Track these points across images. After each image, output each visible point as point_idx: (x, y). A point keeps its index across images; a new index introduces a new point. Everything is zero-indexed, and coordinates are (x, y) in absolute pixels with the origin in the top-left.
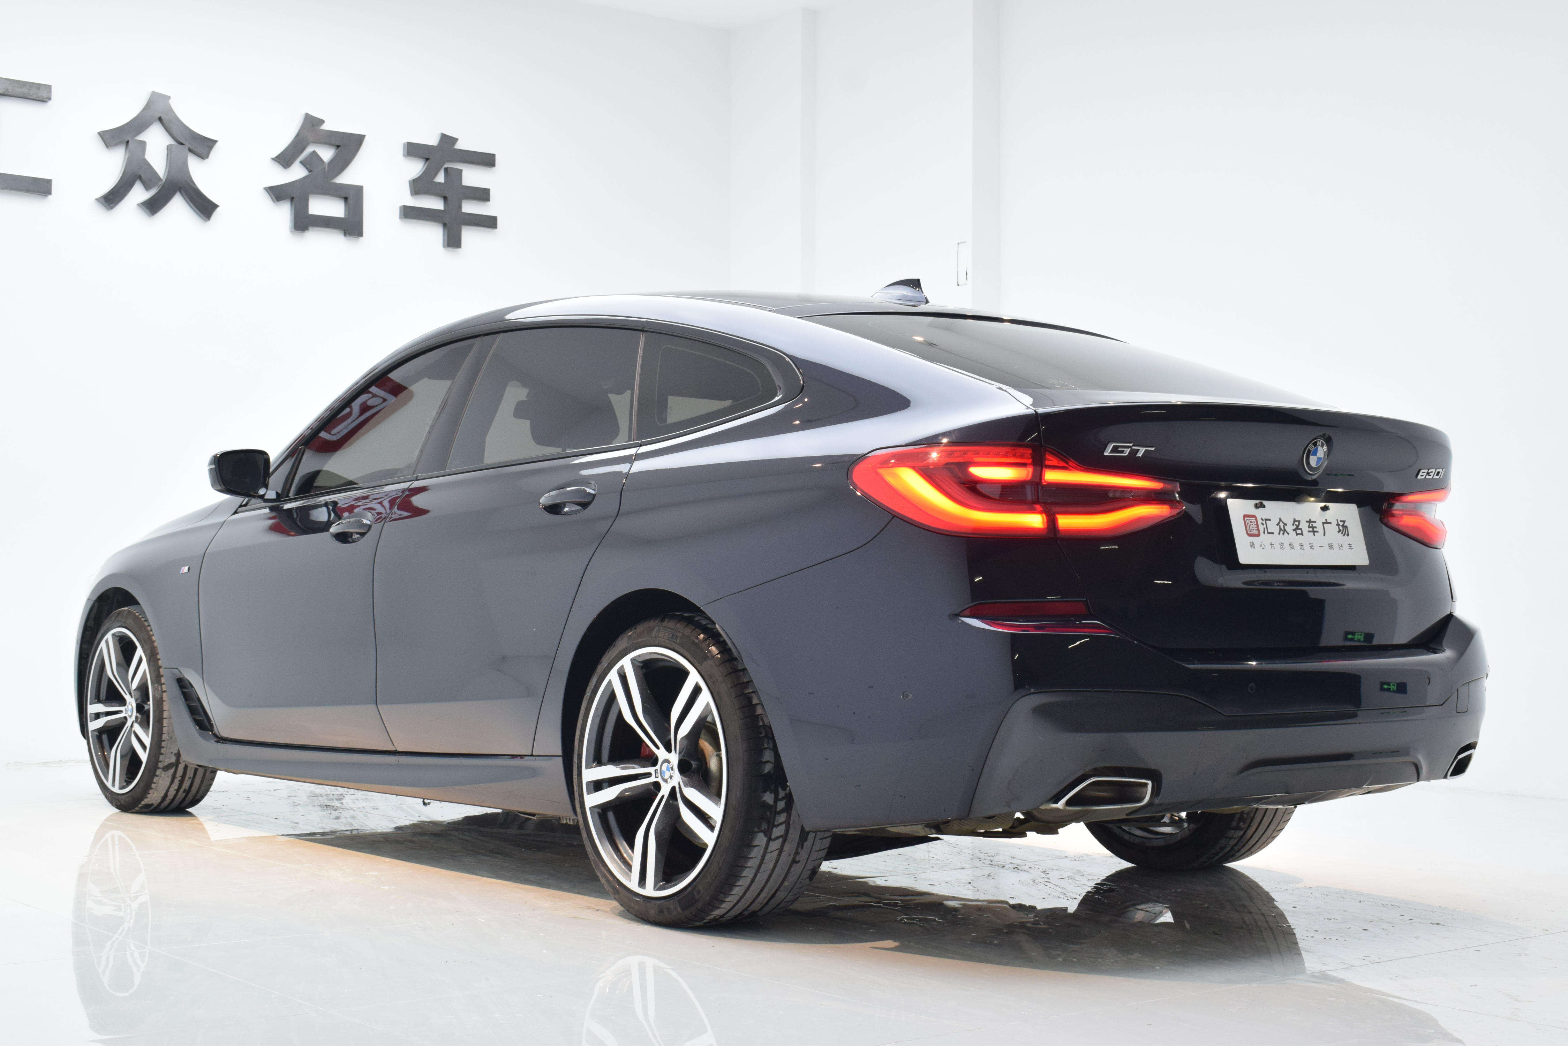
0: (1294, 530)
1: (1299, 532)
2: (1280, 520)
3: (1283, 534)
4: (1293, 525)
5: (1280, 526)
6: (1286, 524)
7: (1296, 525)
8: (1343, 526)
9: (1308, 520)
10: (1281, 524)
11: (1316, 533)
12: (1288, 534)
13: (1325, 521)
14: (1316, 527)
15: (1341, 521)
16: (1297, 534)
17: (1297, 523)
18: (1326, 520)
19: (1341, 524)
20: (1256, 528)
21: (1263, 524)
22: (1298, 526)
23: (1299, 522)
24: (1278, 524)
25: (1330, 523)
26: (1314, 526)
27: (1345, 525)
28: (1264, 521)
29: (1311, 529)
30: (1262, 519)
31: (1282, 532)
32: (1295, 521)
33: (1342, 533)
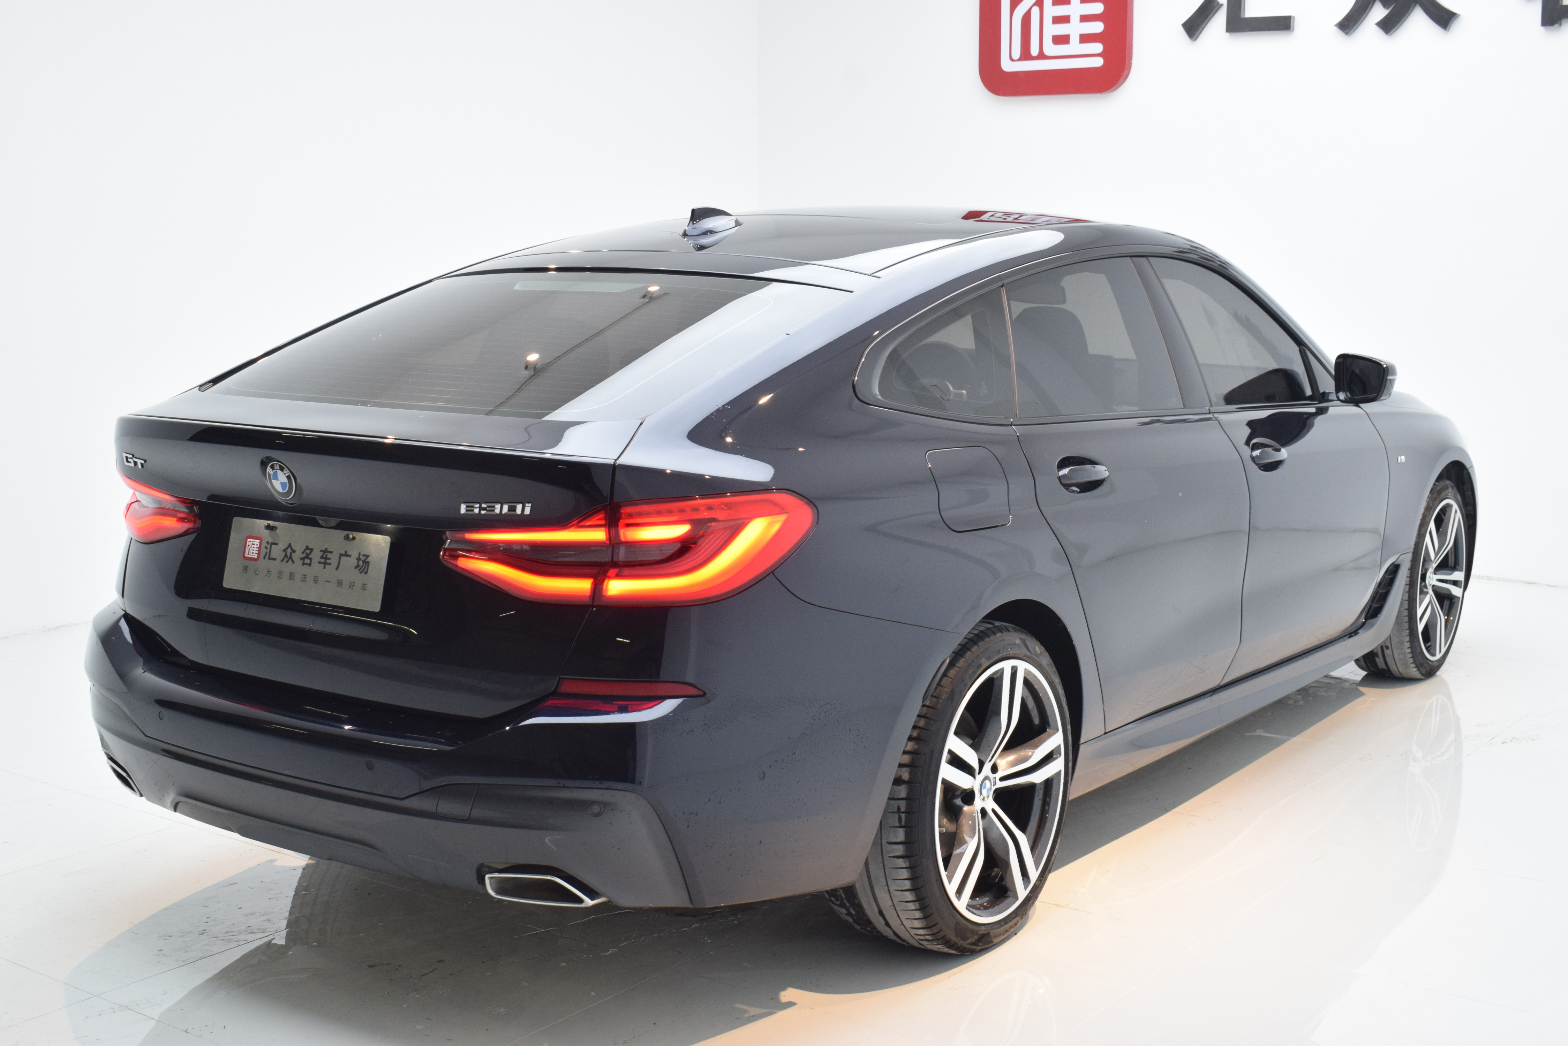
0: (301, 559)
1: (307, 561)
2: (290, 545)
3: (287, 562)
4: (303, 553)
5: (286, 552)
6: (294, 551)
7: (306, 553)
8: (364, 561)
9: (324, 549)
10: (289, 551)
11: (327, 566)
12: (293, 562)
13: (343, 553)
14: (330, 559)
15: (364, 555)
16: (304, 564)
17: (308, 552)
18: (346, 552)
19: (363, 558)
20: (257, 552)
21: (266, 548)
22: (308, 555)
23: (312, 550)
24: (285, 550)
25: (350, 556)
26: (328, 557)
27: (367, 560)
28: (269, 545)
29: (323, 561)
30: (268, 543)
31: (286, 559)
32: (307, 548)
33: (359, 570)
